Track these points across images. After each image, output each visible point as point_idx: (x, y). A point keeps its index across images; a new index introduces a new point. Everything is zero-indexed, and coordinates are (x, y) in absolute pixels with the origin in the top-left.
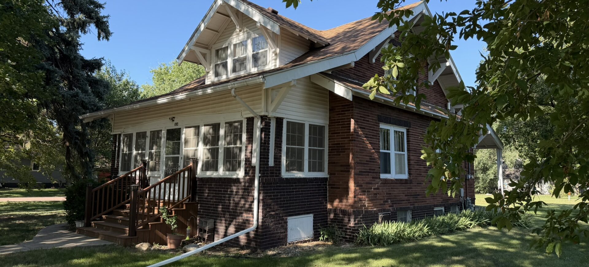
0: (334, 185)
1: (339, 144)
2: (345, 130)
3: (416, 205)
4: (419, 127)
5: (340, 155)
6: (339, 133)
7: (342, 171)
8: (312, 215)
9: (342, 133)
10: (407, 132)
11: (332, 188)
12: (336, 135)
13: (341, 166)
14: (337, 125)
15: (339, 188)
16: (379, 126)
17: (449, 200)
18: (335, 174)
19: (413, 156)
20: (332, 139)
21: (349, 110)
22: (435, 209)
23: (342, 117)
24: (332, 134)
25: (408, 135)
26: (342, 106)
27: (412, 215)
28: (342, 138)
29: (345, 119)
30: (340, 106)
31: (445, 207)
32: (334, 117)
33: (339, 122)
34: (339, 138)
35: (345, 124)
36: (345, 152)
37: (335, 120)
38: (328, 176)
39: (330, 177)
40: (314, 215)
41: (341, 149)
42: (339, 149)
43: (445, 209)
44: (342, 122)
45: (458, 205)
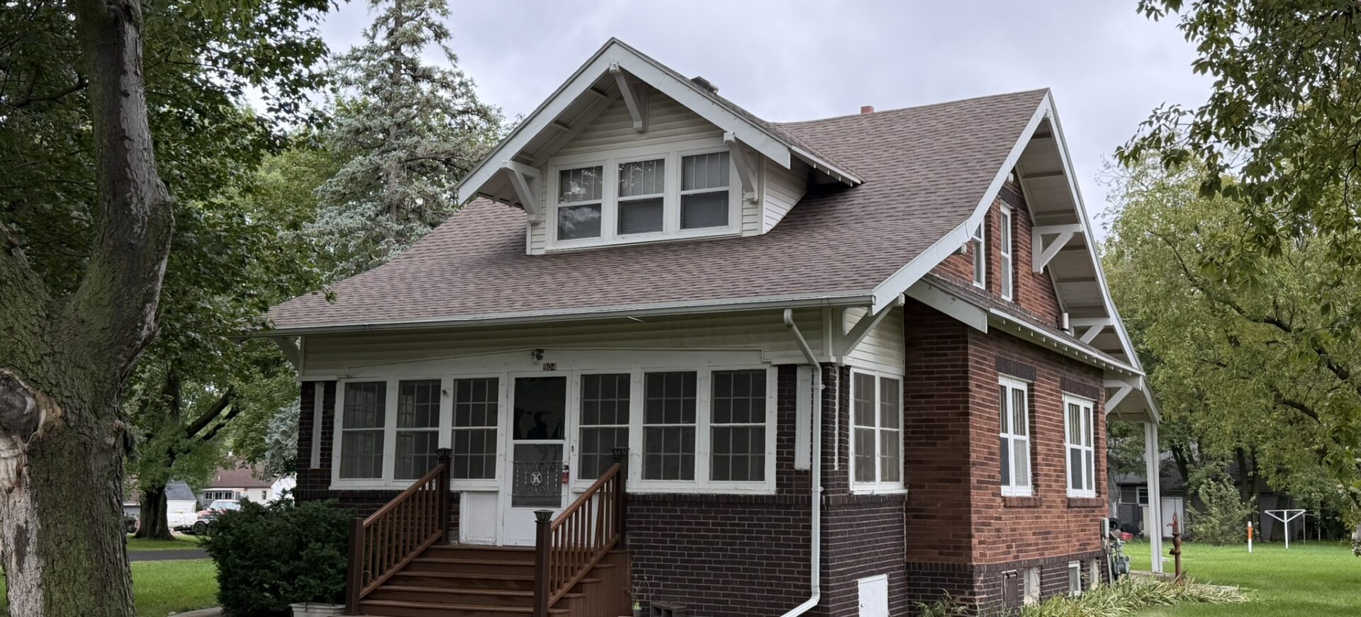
0: (922, 510)
1: (932, 420)
2: (947, 390)
3: (1047, 555)
4: (1047, 378)
5: (935, 444)
6: (932, 396)
7: (940, 480)
8: (885, 576)
9: (939, 396)
10: (1029, 390)
11: (915, 517)
12: (923, 400)
13: (940, 468)
14: (926, 379)
15: (935, 517)
16: (997, 381)
17: (1088, 544)
18: (923, 487)
19: (1041, 444)
20: (914, 409)
21: (957, 348)
22: (1070, 566)
23: (938, 361)
24: (913, 397)
25: (1031, 397)
26: (939, 337)
27: (1041, 578)
28: (938, 408)
29: (946, 366)
30: (932, 337)
31: (1082, 562)
32: (916, 362)
33: (933, 373)
34: (932, 408)
35: (947, 378)
36: (947, 438)
37: (921, 367)
38: (905, 491)
39: (909, 493)
40: (890, 576)
41: (938, 432)
42: (933, 432)
43: (1082, 566)
44: (938, 373)
45: (1097, 558)
